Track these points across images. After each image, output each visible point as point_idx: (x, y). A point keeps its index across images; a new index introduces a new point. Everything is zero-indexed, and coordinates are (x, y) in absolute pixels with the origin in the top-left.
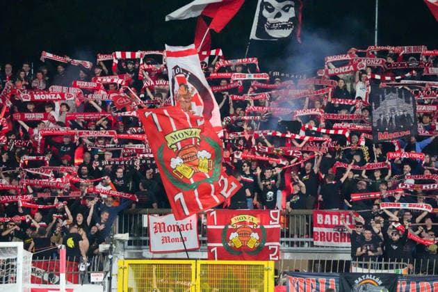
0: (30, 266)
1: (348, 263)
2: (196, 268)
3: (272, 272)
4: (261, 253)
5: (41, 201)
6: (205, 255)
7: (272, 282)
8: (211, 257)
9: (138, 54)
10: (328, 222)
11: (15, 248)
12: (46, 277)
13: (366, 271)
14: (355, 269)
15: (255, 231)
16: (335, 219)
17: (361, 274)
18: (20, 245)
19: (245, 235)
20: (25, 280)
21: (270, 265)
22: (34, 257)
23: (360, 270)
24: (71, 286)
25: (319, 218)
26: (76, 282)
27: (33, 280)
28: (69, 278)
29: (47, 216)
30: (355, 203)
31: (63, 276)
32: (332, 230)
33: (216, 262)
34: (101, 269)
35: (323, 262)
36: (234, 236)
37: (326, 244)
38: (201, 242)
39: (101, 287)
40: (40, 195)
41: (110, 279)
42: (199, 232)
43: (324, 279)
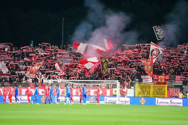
0: (120, 85)
1: (182, 85)
2: (152, 86)
3: (167, 87)
4: (165, 83)
5: (122, 73)
6: (154, 84)
7: (167, 89)
8: (155, 84)
9: (140, 45)
10: (178, 77)
11: (117, 82)
12: (123, 87)
13: (186, 87)
14: (183, 87)
15: (164, 79)
16: (180, 77)
17: (185, 88)
18: (118, 81)
19: (161, 80)
20: (119, 88)
21: (166, 86)
22: (120, 83)
23: (184, 87)
24: (127, 89)
25: (176, 77)
26: (128, 88)
27: (120, 88)
28: (127, 88)
29: (123, 76)
30: (184, 74)
31: (126, 87)
32: (179, 79)
33: (156, 85)
34: (133, 86)
35: (177, 85)
36: (159, 80)
37: (178, 82)
38: (153, 81)
39: (133, 89)
40: (121, 72)
41: (135, 88)
42: (152, 79)
43: (177, 89)
